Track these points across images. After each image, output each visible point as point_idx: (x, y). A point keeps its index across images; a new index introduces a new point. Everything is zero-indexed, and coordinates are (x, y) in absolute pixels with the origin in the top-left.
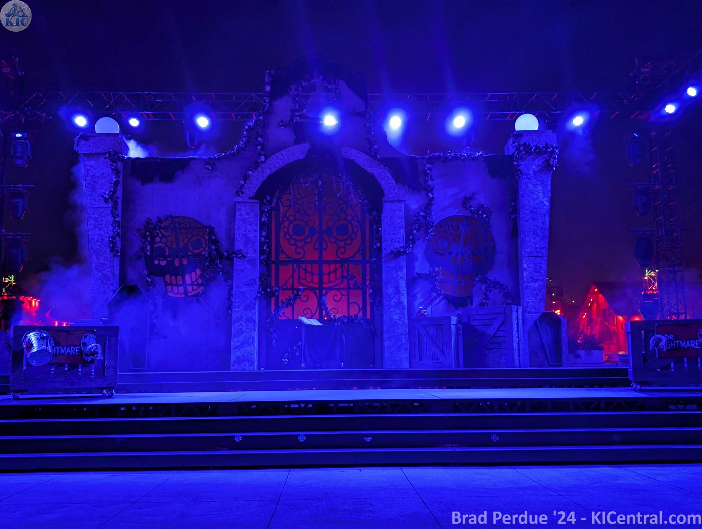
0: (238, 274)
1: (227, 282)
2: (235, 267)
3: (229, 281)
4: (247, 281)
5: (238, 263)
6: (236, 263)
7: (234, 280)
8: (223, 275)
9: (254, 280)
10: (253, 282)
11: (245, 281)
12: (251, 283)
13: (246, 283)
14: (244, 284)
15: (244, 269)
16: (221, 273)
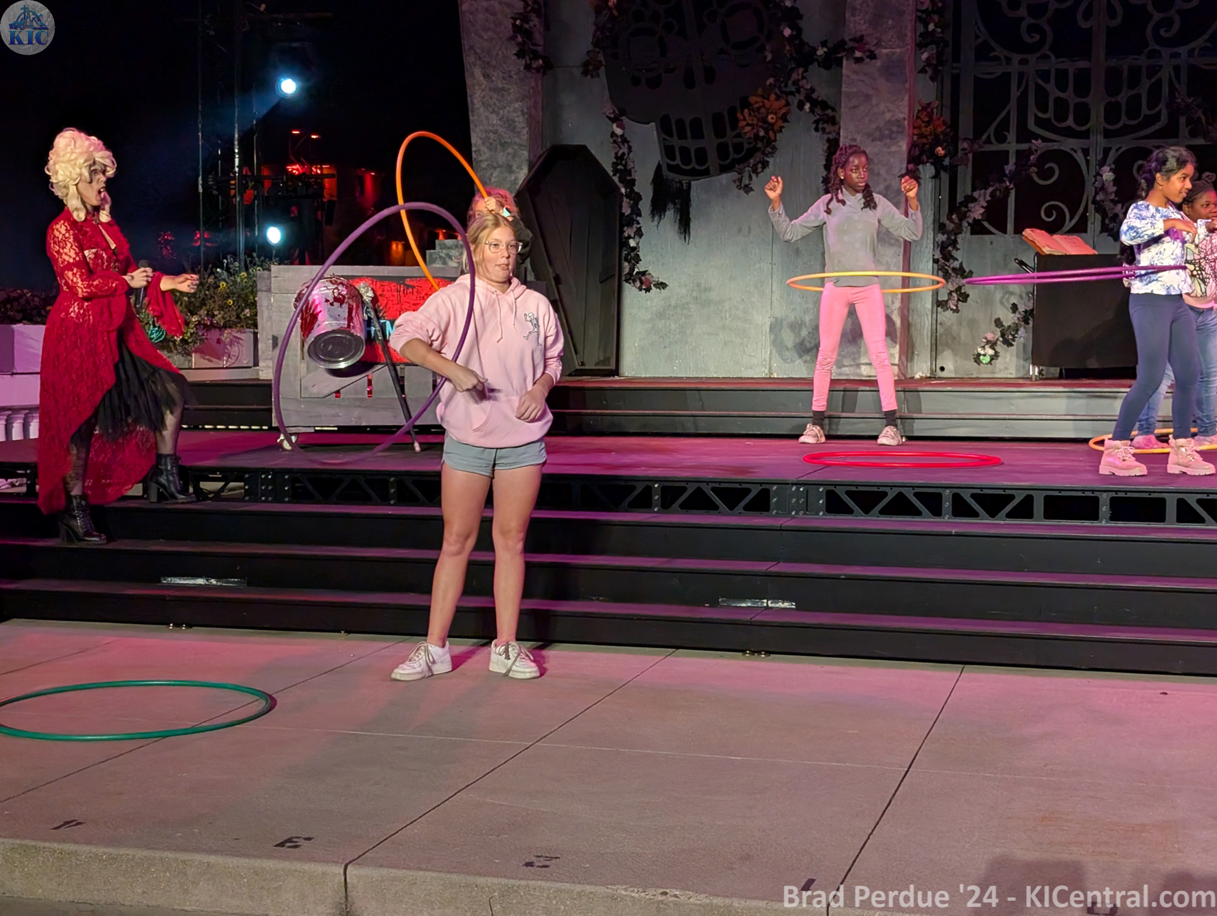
0: (854, 107)
1: (824, 130)
2: (844, 88)
3: (829, 128)
4: (878, 129)
5: (855, 77)
6: (848, 76)
7: (842, 124)
8: (812, 110)
9: (898, 123)
10: (894, 129)
11: (874, 126)
12: (892, 132)
13: (877, 134)
14: (869, 135)
15: (871, 92)
16: (807, 106)
